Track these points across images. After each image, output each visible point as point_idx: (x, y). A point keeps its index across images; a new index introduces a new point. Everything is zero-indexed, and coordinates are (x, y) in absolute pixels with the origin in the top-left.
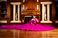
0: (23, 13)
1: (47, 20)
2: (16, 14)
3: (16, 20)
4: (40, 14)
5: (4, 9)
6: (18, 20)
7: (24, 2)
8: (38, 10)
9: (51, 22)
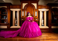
0: (22, 19)
1: (44, 26)
2: (15, 19)
3: (15, 25)
4: (38, 21)
5: (4, 15)
6: (17, 25)
7: (23, 8)
8: (37, 16)
9: (47, 27)
